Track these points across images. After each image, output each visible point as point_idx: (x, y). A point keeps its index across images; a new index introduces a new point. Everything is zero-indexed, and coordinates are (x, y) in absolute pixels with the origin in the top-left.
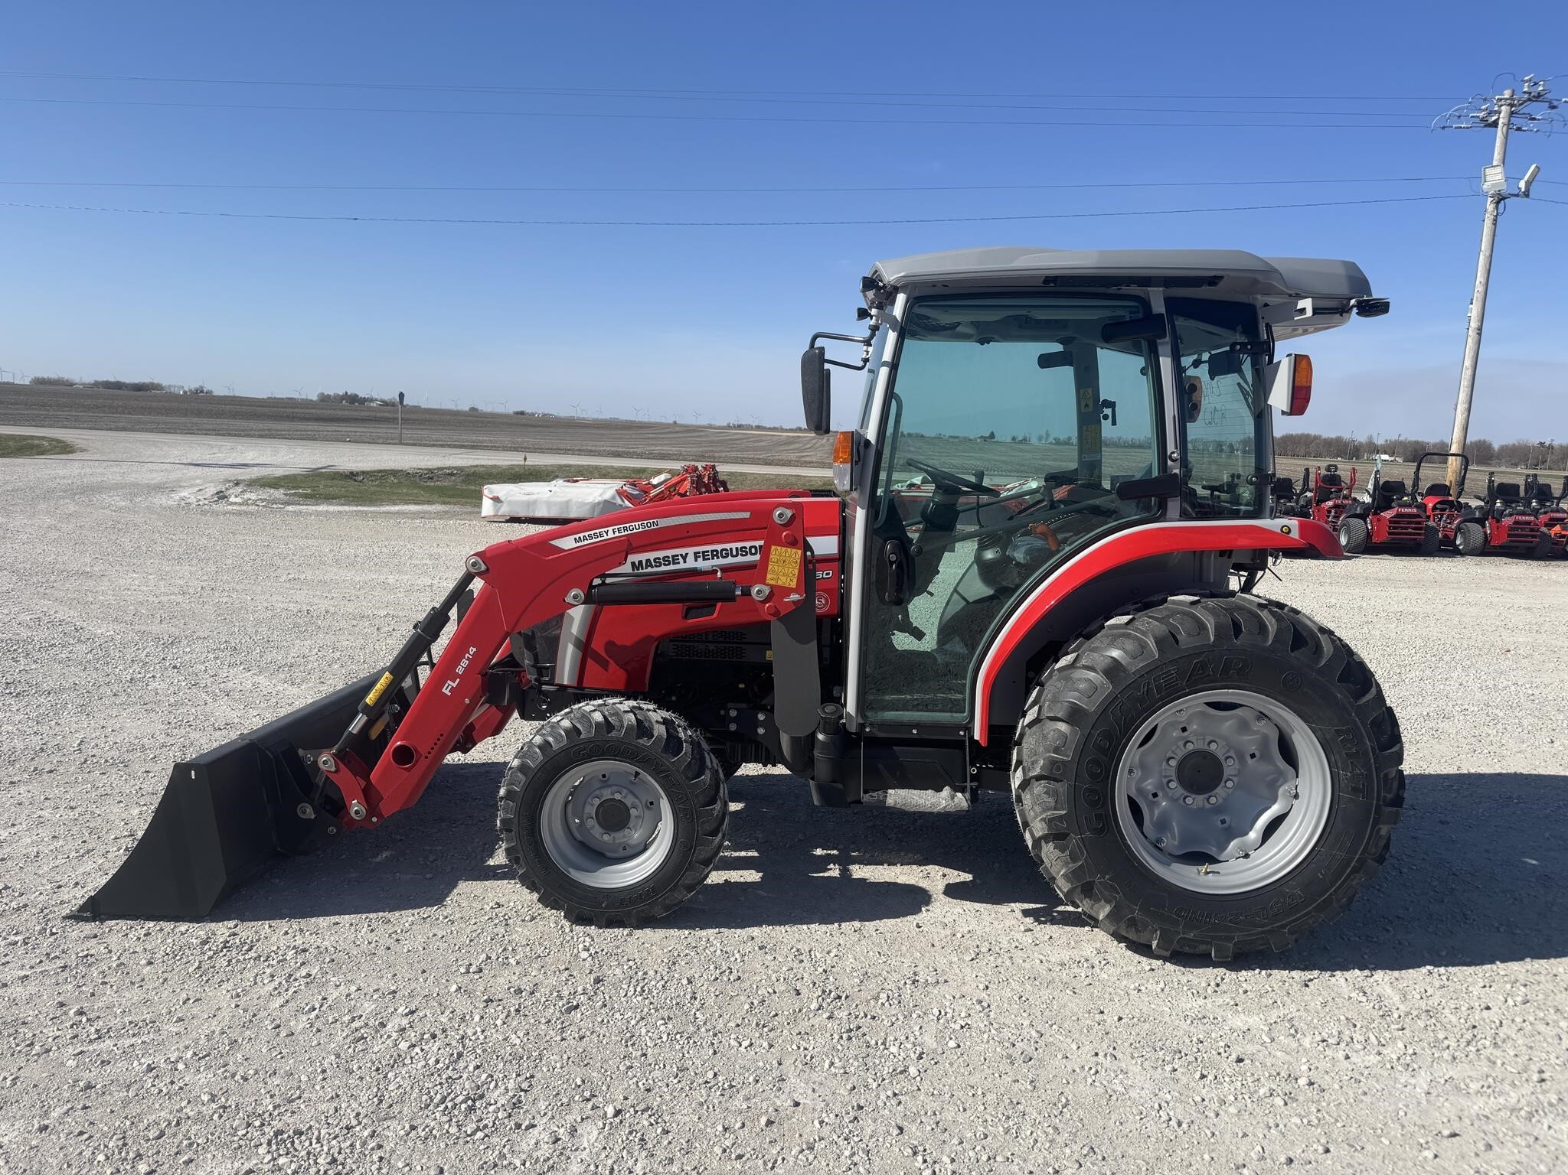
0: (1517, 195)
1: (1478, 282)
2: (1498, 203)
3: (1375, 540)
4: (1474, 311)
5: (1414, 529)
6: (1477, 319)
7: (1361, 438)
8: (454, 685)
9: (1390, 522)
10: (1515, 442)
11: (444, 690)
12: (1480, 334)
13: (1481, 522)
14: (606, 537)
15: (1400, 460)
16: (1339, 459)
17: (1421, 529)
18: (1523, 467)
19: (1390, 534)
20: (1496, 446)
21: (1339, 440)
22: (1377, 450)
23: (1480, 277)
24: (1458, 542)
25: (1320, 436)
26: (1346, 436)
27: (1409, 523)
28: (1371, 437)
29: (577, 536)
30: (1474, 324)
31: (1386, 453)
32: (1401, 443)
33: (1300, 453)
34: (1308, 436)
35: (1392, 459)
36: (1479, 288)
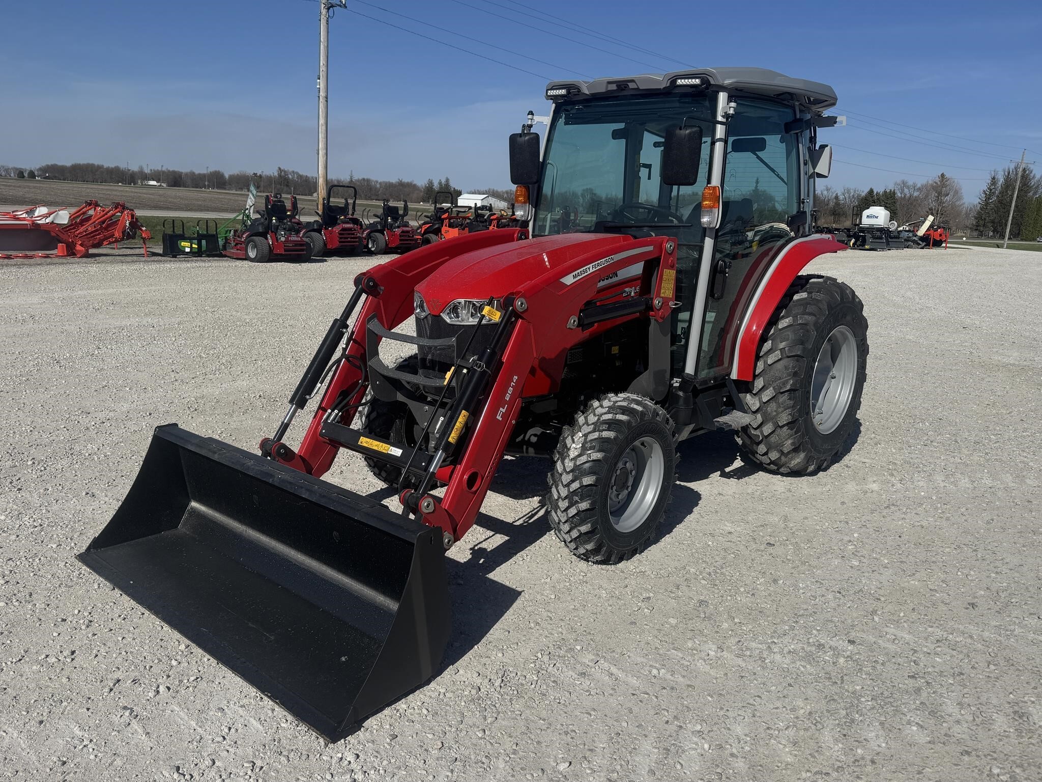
0: (340, 6)
1: (321, 64)
2: (328, 9)
3: (329, 246)
4: (322, 84)
5: (351, 238)
6: (324, 90)
7: (134, 168)
8: (504, 411)
9: (340, 234)
10: (239, 173)
11: (498, 417)
12: (327, 101)
13: (382, 232)
14: (589, 273)
15: (164, 185)
16: (120, 184)
17: (356, 238)
18: (246, 190)
19: (340, 242)
20: (227, 176)
21: (117, 169)
22: (147, 177)
23: (322, 61)
24: (370, 246)
25: (103, 166)
26: (123, 166)
27: (349, 234)
28: (141, 168)
29: (574, 273)
30: (322, 94)
31: (153, 180)
32: (163, 172)
33: (89, 179)
34: (93, 165)
35: (159, 184)
36: (323, 68)
